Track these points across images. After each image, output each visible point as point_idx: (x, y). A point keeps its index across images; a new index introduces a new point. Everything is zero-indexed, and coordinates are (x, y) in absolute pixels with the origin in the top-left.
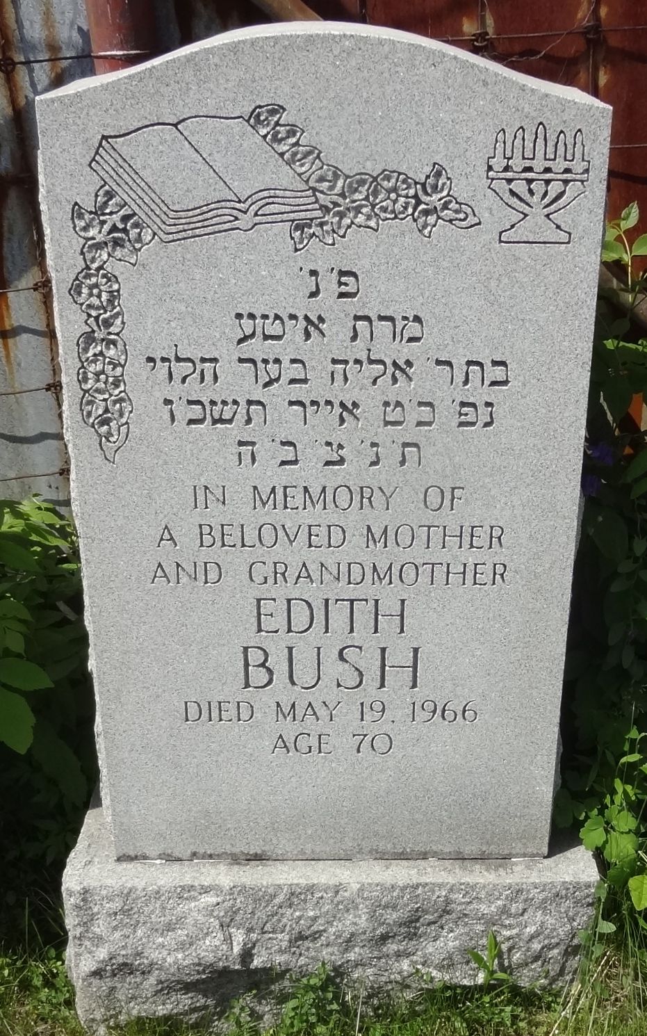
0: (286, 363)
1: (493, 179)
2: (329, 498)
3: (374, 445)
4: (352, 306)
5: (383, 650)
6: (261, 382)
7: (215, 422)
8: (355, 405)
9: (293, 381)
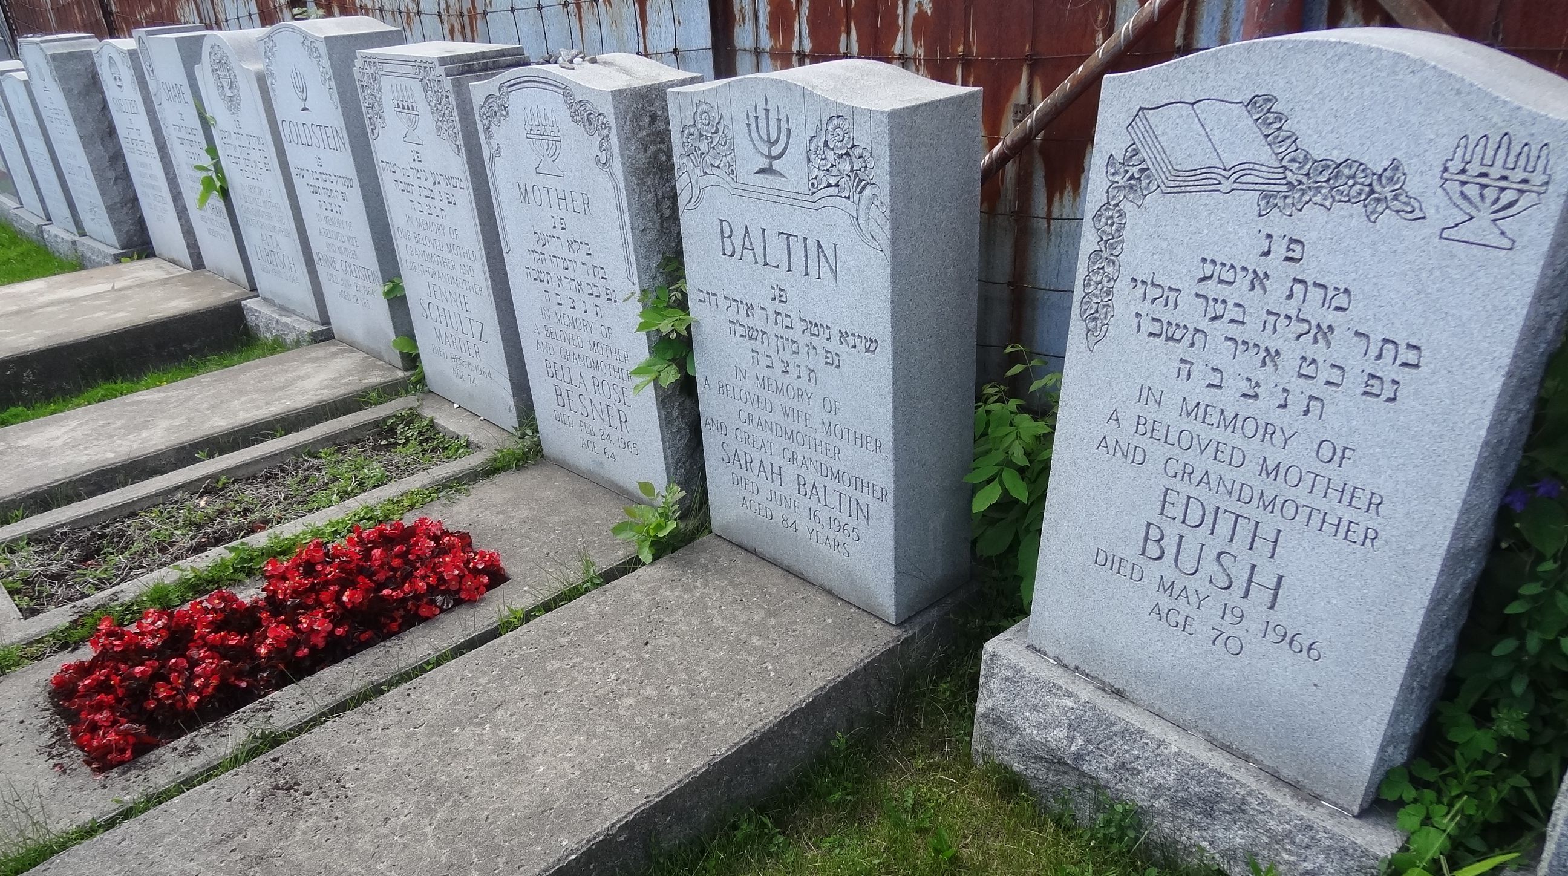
0: (1230, 305)
1: (1447, 180)
2: (1239, 424)
3: (1285, 390)
4: (1294, 270)
5: (1254, 567)
6: (1208, 316)
7: (1168, 339)
8: (1277, 353)
9: (1232, 321)
